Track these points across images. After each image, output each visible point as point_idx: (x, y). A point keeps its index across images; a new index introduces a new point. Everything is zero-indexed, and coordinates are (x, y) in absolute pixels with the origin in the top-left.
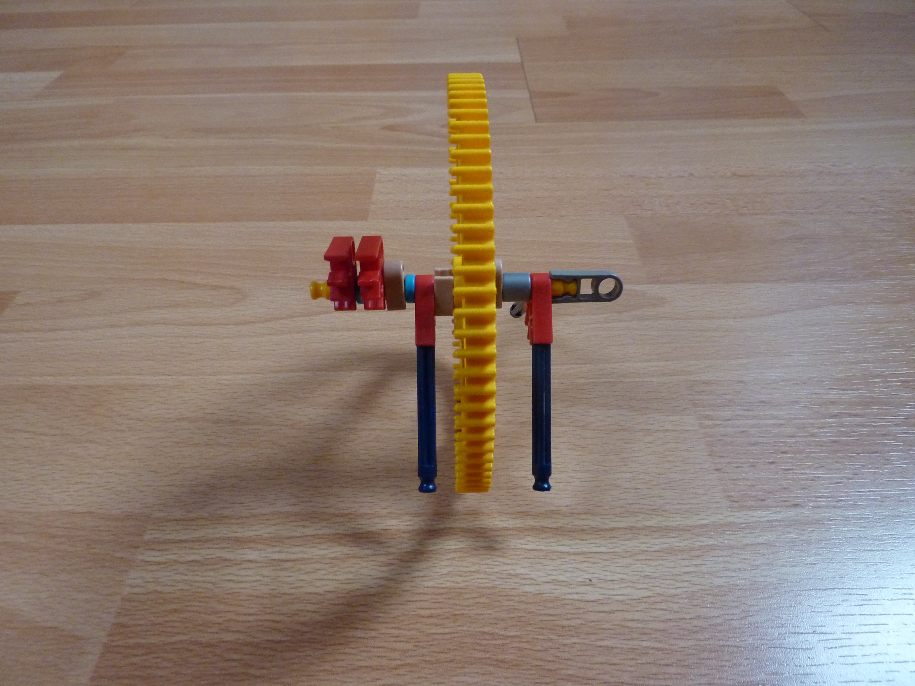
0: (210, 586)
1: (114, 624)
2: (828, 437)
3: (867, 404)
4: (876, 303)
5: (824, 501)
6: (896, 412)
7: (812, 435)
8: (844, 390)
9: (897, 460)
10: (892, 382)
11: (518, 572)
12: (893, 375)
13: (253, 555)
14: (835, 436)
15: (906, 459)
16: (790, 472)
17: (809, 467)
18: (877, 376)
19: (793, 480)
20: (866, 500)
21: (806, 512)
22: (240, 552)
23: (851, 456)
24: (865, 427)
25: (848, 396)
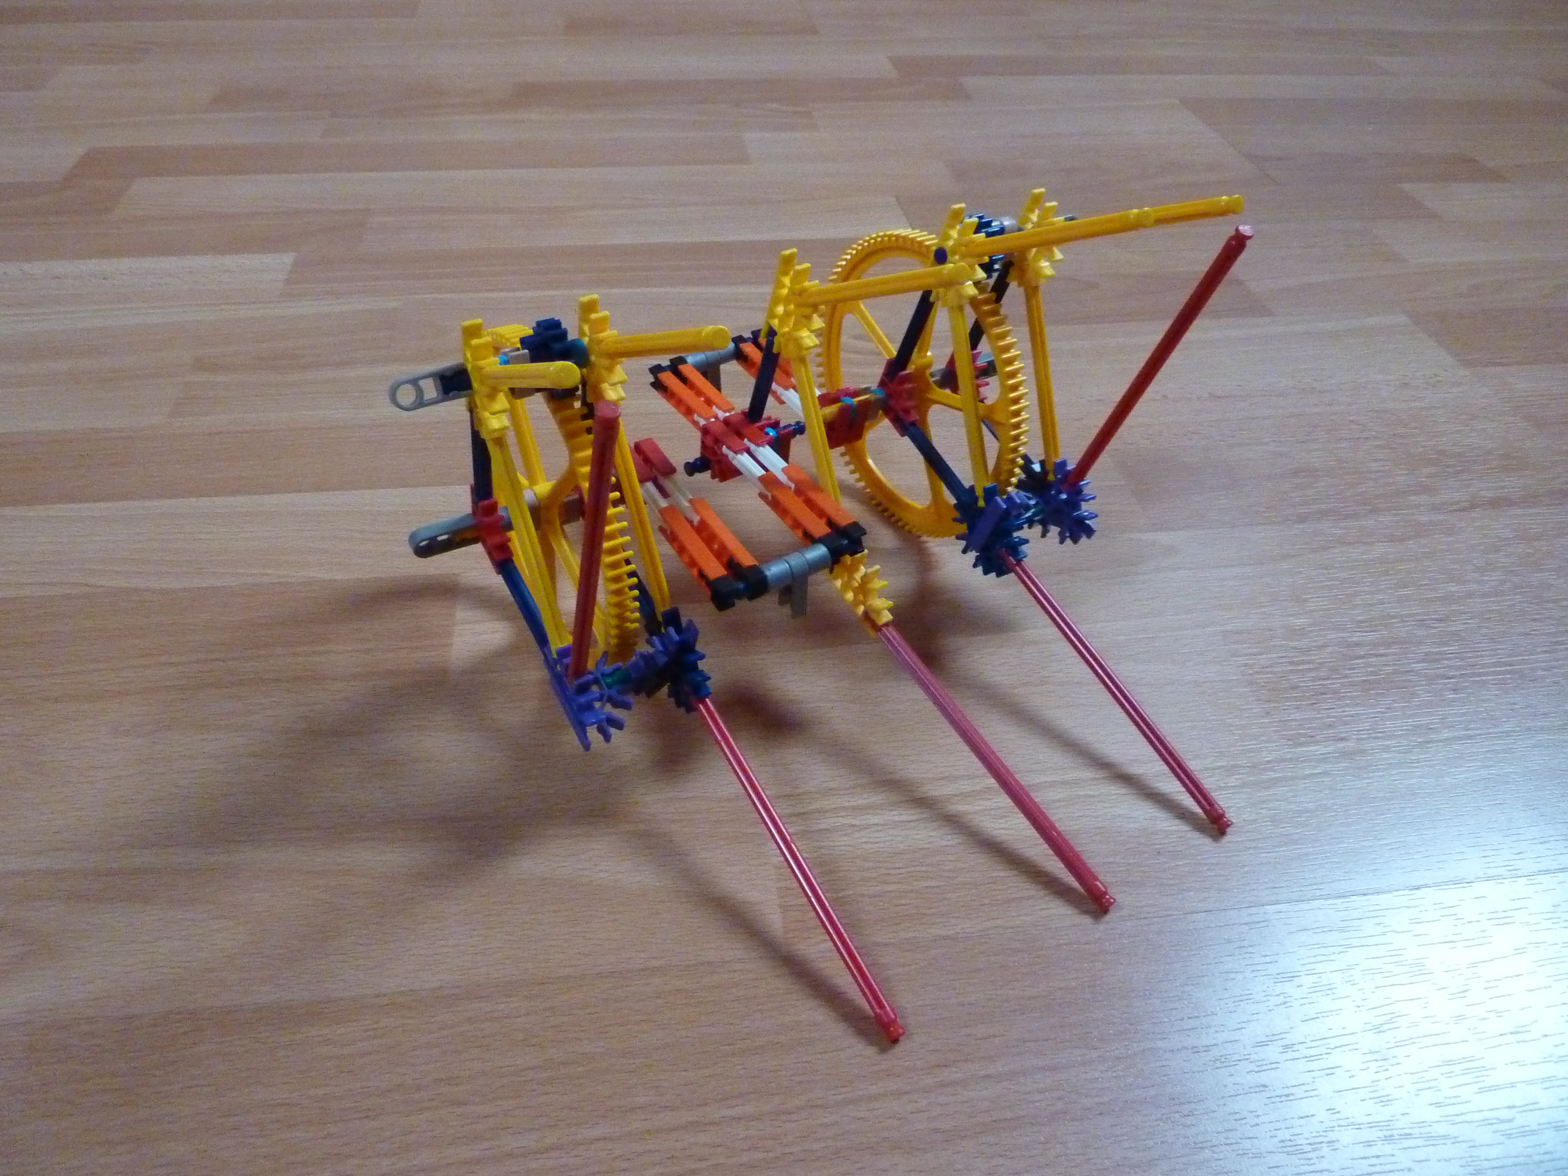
0: (850, 849)
1: (777, 888)
2: (1361, 677)
3: (1389, 645)
4: (1382, 542)
5: (1364, 734)
6: (1416, 650)
7: (1346, 677)
8: (1367, 632)
9: (1422, 694)
10: (1407, 621)
11: (1120, 813)
12: (1410, 615)
13: (874, 820)
14: (1364, 676)
15: (1429, 692)
16: (1333, 710)
17: (1347, 705)
18: (1394, 617)
19: (1335, 717)
20: (1401, 730)
21: (1350, 744)
22: (864, 817)
23: (1383, 693)
24: (1390, 665)
25: (1371, 637)
